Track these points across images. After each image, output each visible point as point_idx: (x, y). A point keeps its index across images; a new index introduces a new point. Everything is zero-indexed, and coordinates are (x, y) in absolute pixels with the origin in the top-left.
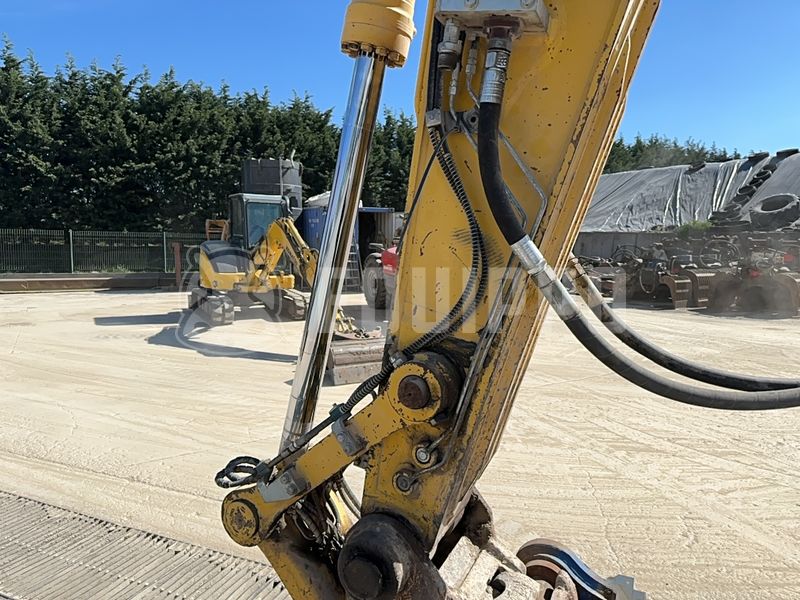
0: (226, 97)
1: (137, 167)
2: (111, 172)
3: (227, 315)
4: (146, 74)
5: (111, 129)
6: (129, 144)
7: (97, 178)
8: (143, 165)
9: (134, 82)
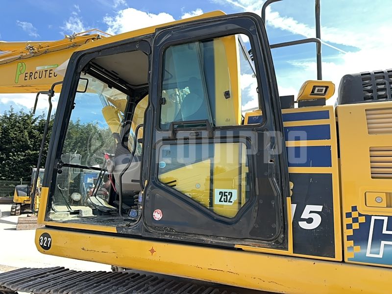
0: (78, 125)
1: (31, 153)
2: (19, 155)
3: (17, 212)
4: (44, 115)
5: (23, 137)
6: (29, 143)
7: (12, 157)
8: (34, 152)
9: (37, 118)
